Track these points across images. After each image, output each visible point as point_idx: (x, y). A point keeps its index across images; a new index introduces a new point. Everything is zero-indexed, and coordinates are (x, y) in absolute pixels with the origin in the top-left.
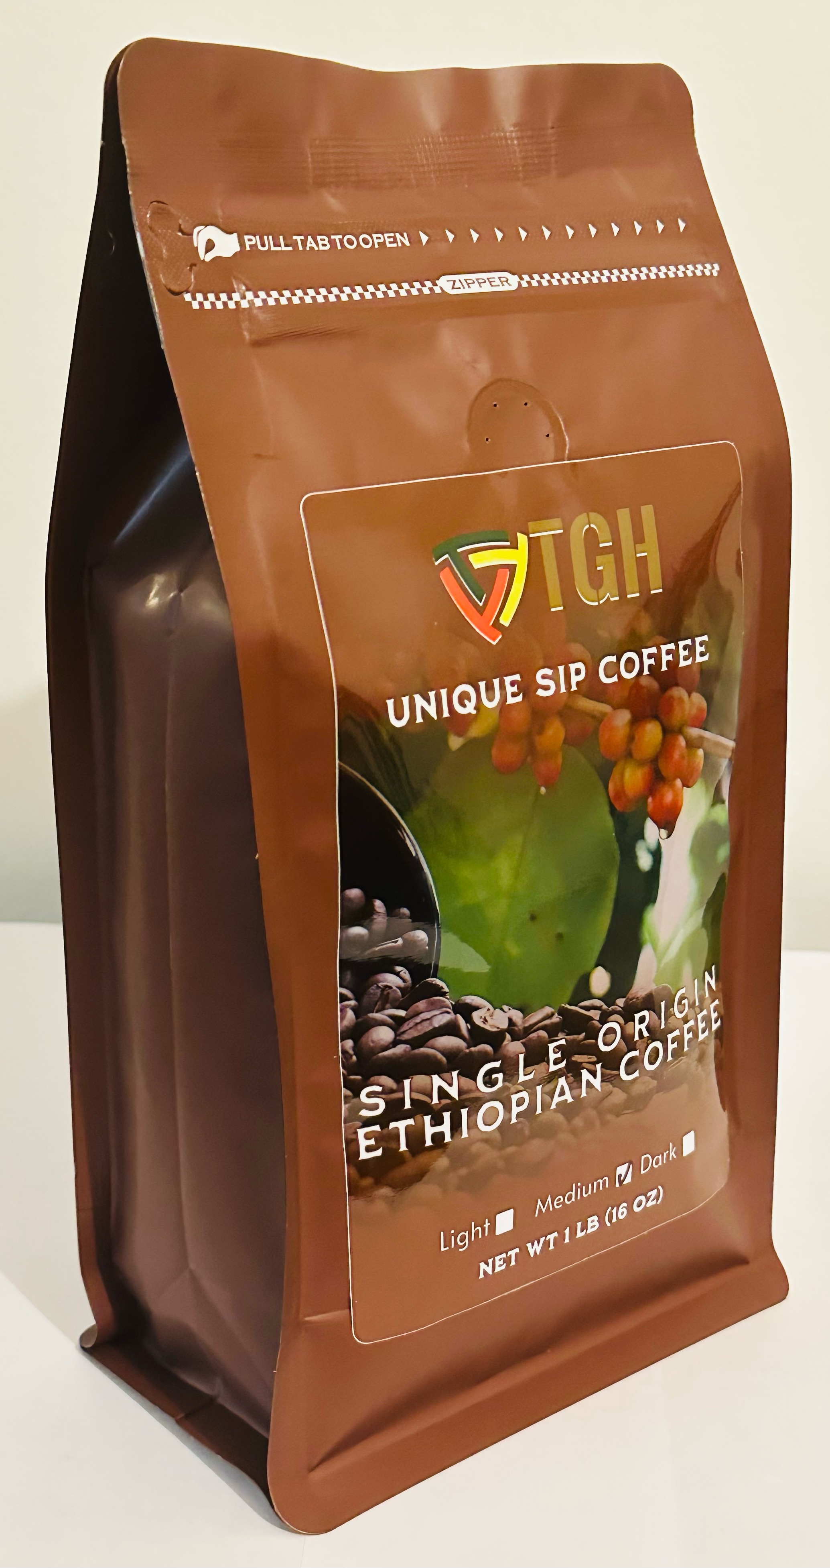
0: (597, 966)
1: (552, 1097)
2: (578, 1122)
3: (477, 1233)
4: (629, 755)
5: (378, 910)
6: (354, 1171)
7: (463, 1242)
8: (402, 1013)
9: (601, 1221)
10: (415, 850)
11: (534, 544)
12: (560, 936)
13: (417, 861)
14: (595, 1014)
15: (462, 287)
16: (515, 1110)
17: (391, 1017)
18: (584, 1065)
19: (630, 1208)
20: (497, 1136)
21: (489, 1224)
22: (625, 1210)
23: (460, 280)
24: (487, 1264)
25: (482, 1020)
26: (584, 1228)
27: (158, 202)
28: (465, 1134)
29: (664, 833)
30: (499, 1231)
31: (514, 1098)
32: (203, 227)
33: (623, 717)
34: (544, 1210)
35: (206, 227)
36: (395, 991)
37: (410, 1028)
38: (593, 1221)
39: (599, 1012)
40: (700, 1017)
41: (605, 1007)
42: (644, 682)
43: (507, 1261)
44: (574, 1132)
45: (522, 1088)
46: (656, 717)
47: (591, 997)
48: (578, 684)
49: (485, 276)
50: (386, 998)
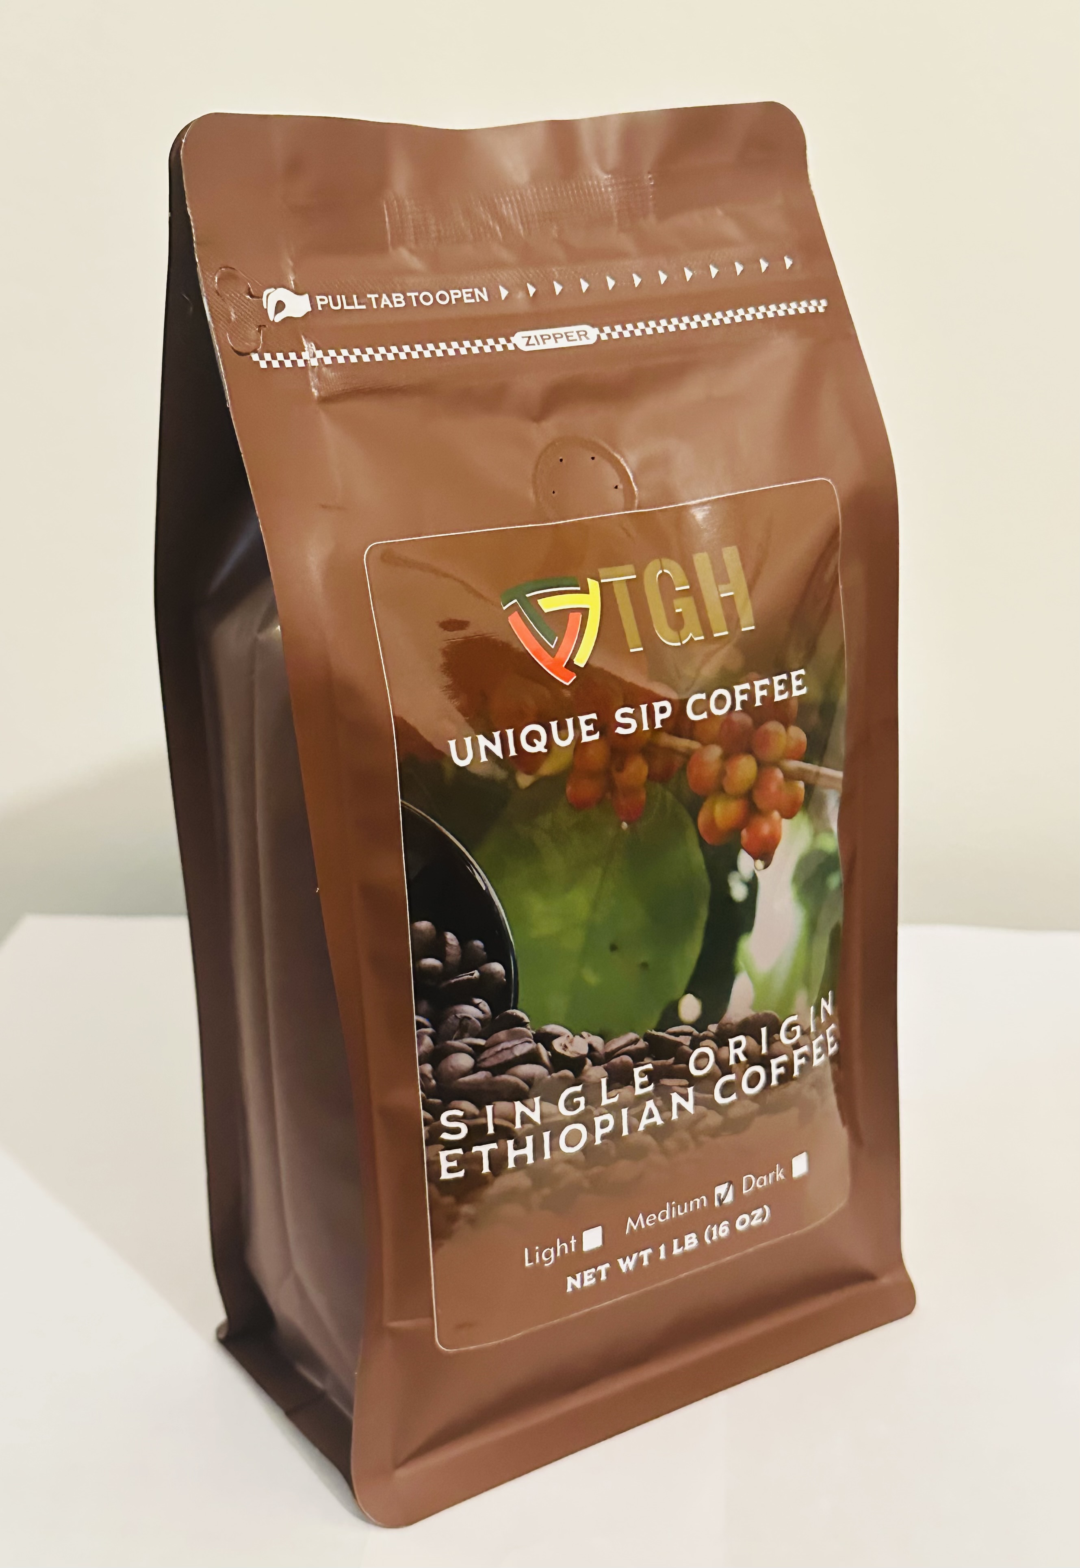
0: (686, 992)
1: (640, 1120)
2: (670, 1144)
3: (563, 1249)
4: (721, 790)
5: (450, 942)
6: (436, 1191)
7: (548, 1258)
8: (481, 1042)
9: (700, 1238)
10: (485, 885)
11: (606, 591)
12: (645, 965)
13: (487, 894)
14: (686, 1040)
15: (536, 343)
16: (599, 1132)
17: (470, 1045)
18: (676, 1088)
19: (732, 1227)
20: (582, 1157)
21: (575, 1241)
22: (727, 1229)
23: (535, 337)
24: (575, 1278)
25: (561, 1047)
26: (681, 1244)
27: (226, 267)
28: (547, 1156)
29: (760, 864)
30: (586, 1247)
31: (598, 1121)
32: (273, 289)
33: (715, 752)
34: (635, 1228)
35: (276, 289)
36: (474, 1021)
37: (491, 1056)
38: (691, 1238)
39: (690, 1038)
40: (815, 1043)
41: (696, 1032)
42: (735, 718)
43: (597, 1275)
44: (665, 1152)
45: (605, 1111)
46: (749, 751)
47: (681, 1023)
48: (663, 721)
49: (562, 330)
50: (464, 1027)
